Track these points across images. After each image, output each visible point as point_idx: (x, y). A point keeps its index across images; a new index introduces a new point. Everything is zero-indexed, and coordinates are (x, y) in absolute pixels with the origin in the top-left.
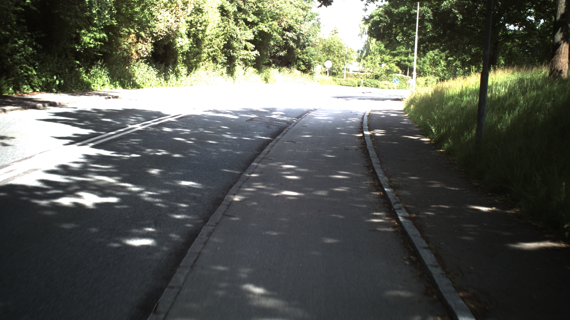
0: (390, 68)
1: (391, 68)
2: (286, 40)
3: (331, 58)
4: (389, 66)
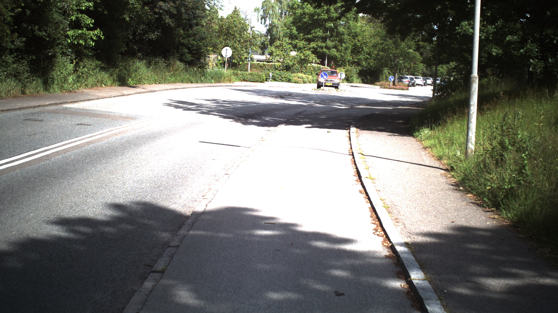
0: (305, 57)
1: (307, 57)
2: (160, 14)
3: (230, 45)
4: (304, 54)
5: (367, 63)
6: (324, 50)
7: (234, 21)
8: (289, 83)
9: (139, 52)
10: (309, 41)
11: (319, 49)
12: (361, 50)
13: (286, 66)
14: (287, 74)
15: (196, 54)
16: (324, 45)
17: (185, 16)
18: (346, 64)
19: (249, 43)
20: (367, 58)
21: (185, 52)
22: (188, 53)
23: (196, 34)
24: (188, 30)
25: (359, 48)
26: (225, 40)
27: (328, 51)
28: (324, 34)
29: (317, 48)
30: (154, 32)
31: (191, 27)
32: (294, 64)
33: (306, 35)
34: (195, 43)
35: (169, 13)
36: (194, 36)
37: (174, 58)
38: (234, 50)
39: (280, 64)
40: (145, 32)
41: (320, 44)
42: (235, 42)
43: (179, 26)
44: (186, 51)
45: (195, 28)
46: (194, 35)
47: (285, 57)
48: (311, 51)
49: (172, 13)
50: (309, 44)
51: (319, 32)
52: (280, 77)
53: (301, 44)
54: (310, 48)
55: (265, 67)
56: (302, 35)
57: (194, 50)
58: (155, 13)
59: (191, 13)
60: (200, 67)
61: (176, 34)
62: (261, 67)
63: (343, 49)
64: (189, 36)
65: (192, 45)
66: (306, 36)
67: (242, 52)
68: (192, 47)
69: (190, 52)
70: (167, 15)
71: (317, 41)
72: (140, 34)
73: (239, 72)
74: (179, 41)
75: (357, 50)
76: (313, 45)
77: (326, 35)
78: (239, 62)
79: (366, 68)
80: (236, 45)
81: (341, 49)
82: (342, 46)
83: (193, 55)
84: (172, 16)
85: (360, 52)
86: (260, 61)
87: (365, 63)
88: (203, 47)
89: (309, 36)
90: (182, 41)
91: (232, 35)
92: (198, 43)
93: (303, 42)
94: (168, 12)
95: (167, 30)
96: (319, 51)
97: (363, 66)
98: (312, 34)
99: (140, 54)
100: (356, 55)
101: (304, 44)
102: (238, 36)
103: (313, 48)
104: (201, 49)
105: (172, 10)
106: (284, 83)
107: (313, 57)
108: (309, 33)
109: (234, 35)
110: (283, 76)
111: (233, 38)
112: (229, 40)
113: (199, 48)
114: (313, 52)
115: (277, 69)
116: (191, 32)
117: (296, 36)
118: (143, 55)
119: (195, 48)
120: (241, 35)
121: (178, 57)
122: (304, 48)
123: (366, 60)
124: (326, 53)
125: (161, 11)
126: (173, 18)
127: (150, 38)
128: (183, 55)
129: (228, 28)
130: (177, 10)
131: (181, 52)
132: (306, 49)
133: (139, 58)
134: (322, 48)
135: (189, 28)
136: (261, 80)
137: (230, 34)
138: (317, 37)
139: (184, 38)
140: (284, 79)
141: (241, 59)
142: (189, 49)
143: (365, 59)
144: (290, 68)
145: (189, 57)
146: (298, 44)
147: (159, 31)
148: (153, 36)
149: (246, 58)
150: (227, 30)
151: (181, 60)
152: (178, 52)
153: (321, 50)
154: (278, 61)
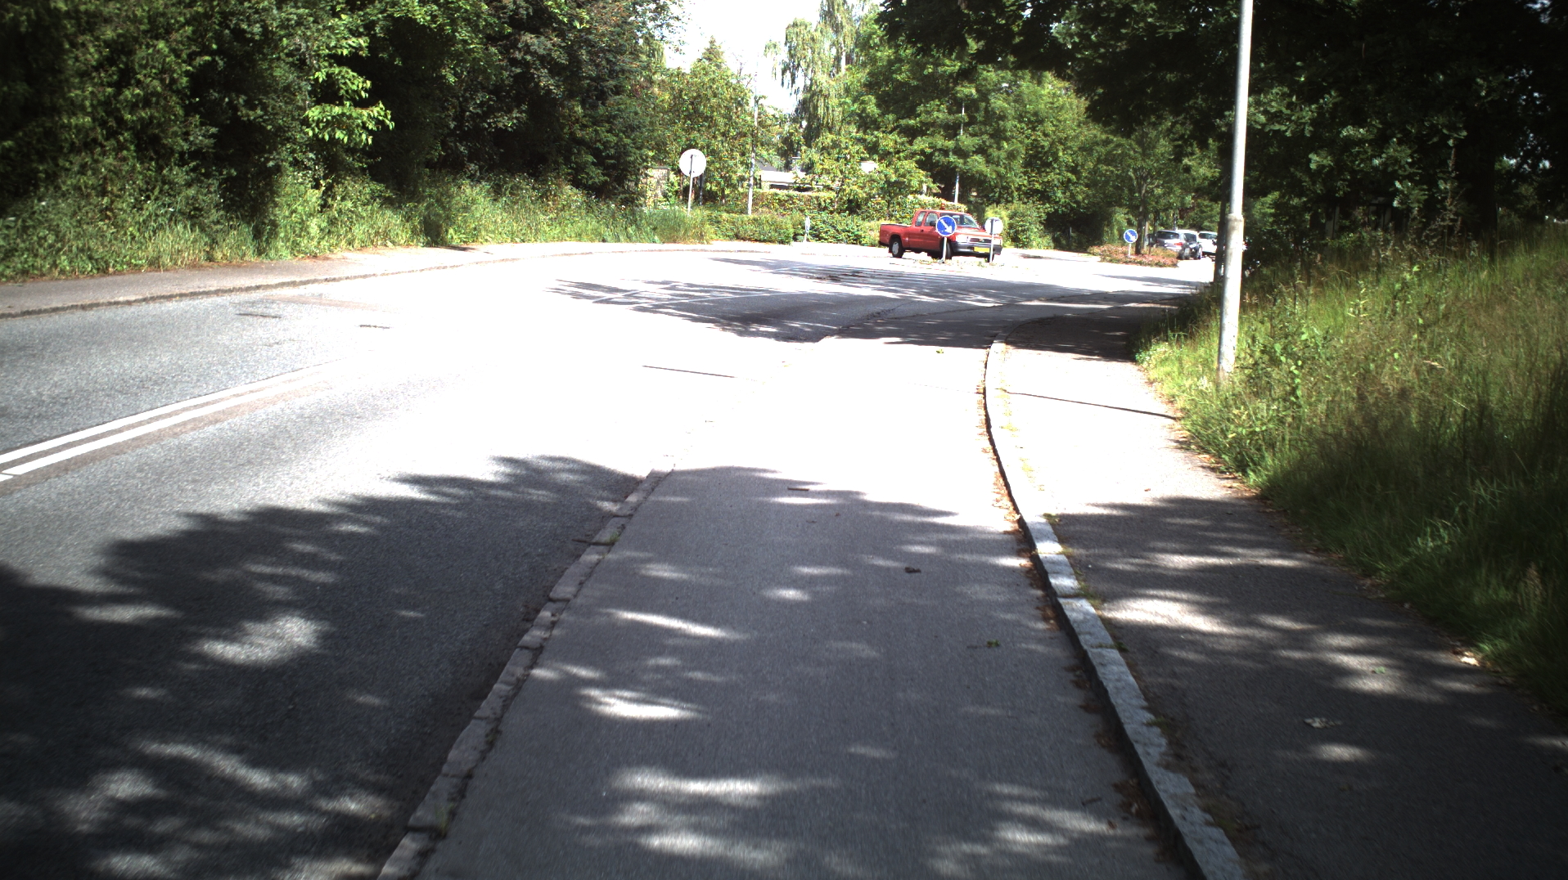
0: (900, 176)
1: (904, 176)
2: (526, 65)
3: (701, 143)
4: (896, 170)
5: (1068, 194)
6: (952, 158)
7: (713, 80)
8: (858, 247)
9: (471, 161)
10: (912, 133)
11: (937, 157)
12: (1051, 159)
13: (850, 201)
14: (853, 223)
15: (613, 167)
16: (950, 144)
17: (589, 70)
18: (1013, 197)
19: (749, 140)
20: (1069, 180)
21: (586, 162)
22: (593, 163)
23: (615, 117)
24: (594, 107)
25: (1046, 153)
26: (688, 130)
27: (961, 161)
28: (951, 117)
29: (932, 154)
30: (510, 111)
31: (602, 96)
32: (870, 197)
33: (903, 118)
34: (614, 139)
35: (549, 63)
36: (608, 122)
37: (558, 177)
38: (710, 158)
39: (833, 195)
40: (489, 111)
41: (941, 142)
42: (715, 137)
43: (571, 95)
44: (590, 158)
45: (613, 99)
46: (610, 119)
47: (845, 177)
48: (917, 162)
49: (557, 64)
50: (911, 143)
51: (938, 111)
52: (832, 231)
53: (889, 141)
54: (914, 154)
55: (794, 203)
56: (891, 117)
57: (609, 157)
58: (514, 62)
59: (604, 62)
60: (625, 201)
61: (564, 117)
62: (781, 203)
63: (1003, 155)
64: (596, 122)
65: (604, 144)
66: (903, 122)
67: (731, 163)
68: (606, 148)
69: (600, 162)
70: (544, 67)
71: (932, 135)
72: (474, 116)
73: (725, 215)
74: (572, 134)
75: (1040, 159)
76: (921, 144)
77: (957, 119)
78: (723, 191)
79: (1065, 207)
80: (716, 144)
81: (999, 157)
82: (999, 148)
83: (607, 170)
84: (555, 69)
85: (1049, 165)
86: (781, 187)
87: (1064, 193)
88: (634, 150)
89: (912, 122)
90: (579, 134)
91: (706, 119)
92: (621, 139)
93: (894, 136)
94: (545, 60)
95: (542, 107)
96: (938, 162)
97: (1057, 203)
98: (919, 115)
99: (472, 166)
100: (1039, 173)
101: (896, 142)
102: (721, 121)
103: (922, 152)
104: (627, 154)
105: (555, 55)
106: (843, 246)
107: (919, 177)
108: (911, 113)
109: (712, 117)
110: (839, 228)
111: (709, 127)
112: (699, 131)
113: (622, 152)
114: (921, 165)
115: (825, 208)
116: (601, 110)
117: (875, 122)
118: (481, 169)
119: (612, 151)
120: (730, 118)
121: (569, 174)
122: (898, 152)
123: (1067, 188)
124: (956, 167)
125: (528, 58)
126: (559, 74)
127: (500, 125)
128: (580, 168)
129: (695, 98)
130: (569, 55)
131: (576, 163)
132: (901, 154)
133: (471, 177)
134: (945, 152)
135: (598, 98)
136: (783, 237)
137: (701, 115)
138: (933, 124)
139: (584, 127)
140: (843, 236)
141: (727, 180)
142: (596, 153)
143: (1062, 183)
144: (859, 206)
145: (597, 175)
146: (883, 143)
147: (524, 107)
148: (507, 122)
149: (742, 179)
150: (692, 103)
151: (576, 184)
152: (567, 161)
153: (943, 159)
154: (828, 188)
